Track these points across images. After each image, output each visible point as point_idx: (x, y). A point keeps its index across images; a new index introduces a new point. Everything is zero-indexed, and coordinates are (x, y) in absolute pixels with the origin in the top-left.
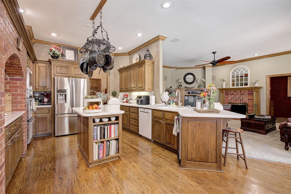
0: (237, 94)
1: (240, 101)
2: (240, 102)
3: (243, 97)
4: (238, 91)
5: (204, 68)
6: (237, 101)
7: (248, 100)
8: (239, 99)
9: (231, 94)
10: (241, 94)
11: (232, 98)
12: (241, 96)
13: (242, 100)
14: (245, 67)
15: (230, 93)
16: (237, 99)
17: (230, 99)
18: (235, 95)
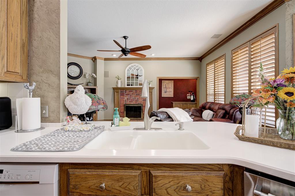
0: (132, 94)
1: (136, 102)
2: (136, 103)
3: (138, 97)
4: (133, 91)
6: (132, 102)
7: (143, 100)
8: (134, 100)
9: (126, 95)
10: (137, 94)
11: (127, 99)
12: (136, 96)
13: (138, 100)
14: (140, 66)
15: (126, 93)
16: (133, 100)
17: (126, 100)
18: (131, 95)
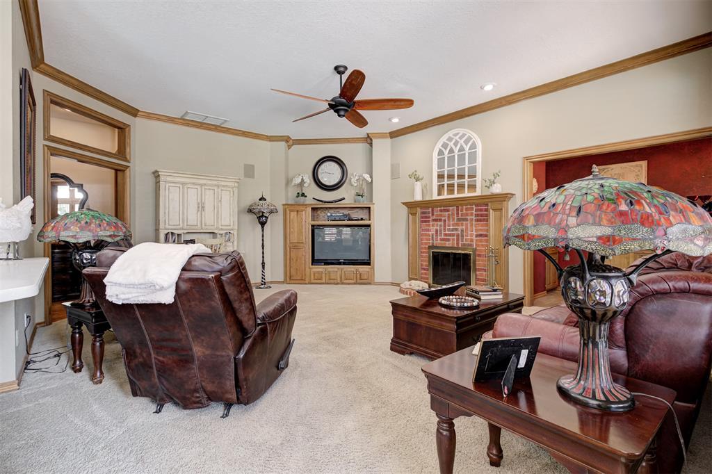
0: (449, 217)
1: (458, 240)
2: (458, 244)
3: (464, 227)
4: (451, 208)
5: (369, 141)
6: (449, 240)
7: (477, 236)
8: (453, 235)
9: (434, 220)
10: (460, 217)
11: (437, 231)
12: (457, 224)
13: (462, 236)
14: (469, 133)
15: (433, 215)
16: (450, 235)
17: (433, 235)
18: (445, 221)
